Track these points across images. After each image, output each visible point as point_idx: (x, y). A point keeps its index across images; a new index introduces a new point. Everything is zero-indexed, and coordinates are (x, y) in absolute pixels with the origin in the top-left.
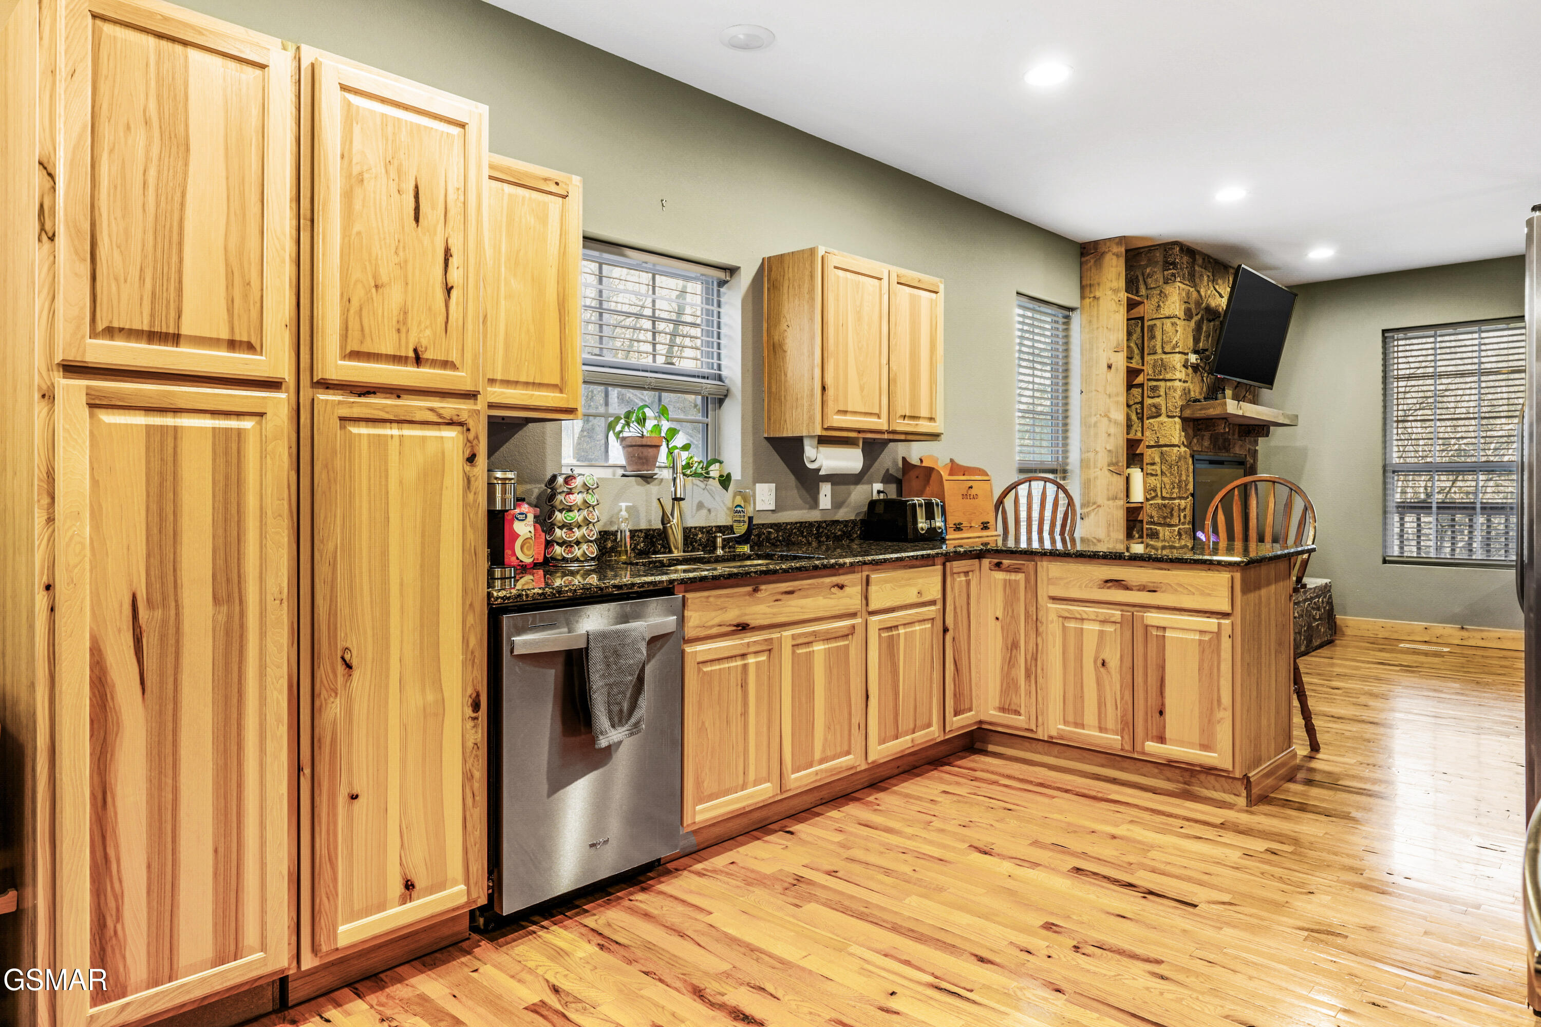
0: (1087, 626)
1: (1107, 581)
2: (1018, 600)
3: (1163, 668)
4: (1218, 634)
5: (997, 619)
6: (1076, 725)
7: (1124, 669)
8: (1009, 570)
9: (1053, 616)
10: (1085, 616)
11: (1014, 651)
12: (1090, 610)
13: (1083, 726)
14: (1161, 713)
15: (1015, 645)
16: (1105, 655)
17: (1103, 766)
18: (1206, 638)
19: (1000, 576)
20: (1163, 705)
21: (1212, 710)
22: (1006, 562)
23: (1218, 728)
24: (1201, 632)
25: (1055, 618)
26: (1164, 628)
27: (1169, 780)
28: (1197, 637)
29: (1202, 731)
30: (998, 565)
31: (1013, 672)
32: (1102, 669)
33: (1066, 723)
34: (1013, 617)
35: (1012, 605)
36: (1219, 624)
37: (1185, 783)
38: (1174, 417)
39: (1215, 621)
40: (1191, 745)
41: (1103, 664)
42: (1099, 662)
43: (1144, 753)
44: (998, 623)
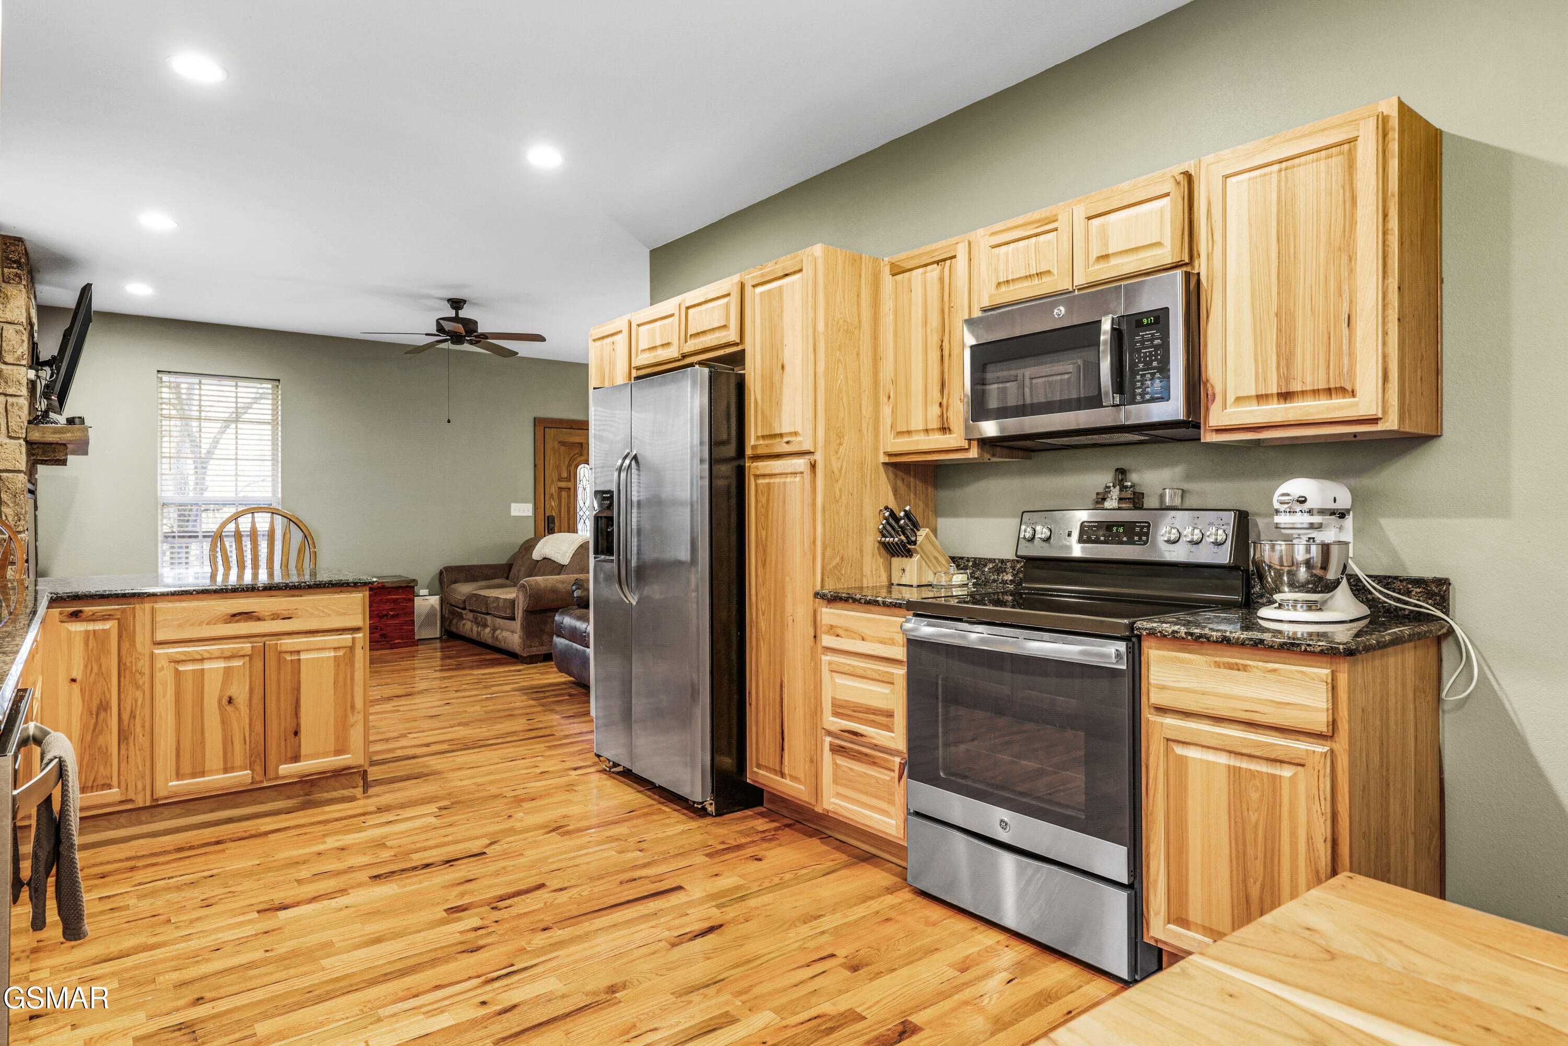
0: (207, 665)
1: (234, 615)
2: (109, 652)
3: (298, 689)
4: (352, 649)
5: (74, 680)
6: (194, 775)
7: (255, 701)
8: (93, 619)
9: (161, 663)
10: (206, 655)
11: (102, 714)
12: (214, 648)
13: (203, 774)
14: (296, 733)
15: (104, 707)
16: (233, 691)
17: (212, 811)
18: (341, 653)
19: (77, 627)
20: (298, 725)
21: (345, 716)
22: (88, 609)
23: (352, 731)
24: (336, 649)
25: (166, 664)
26: (298, 652)
27: (289, 798)
28: (332, 654)
29: (337, 738)
30: (76, 616)
31: (101, 741)
32: (229, 708)
33: (179, 776)
34: (100, 674)
35: (98, 660)
36: (354, 639)
37: (306, 795)
38: (19, 438)
39: (350, 636)
40: (326, 754)
41: (230, 701)
42: (225, 701)
43: (277, 778)
44: (76, 687)
